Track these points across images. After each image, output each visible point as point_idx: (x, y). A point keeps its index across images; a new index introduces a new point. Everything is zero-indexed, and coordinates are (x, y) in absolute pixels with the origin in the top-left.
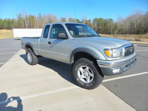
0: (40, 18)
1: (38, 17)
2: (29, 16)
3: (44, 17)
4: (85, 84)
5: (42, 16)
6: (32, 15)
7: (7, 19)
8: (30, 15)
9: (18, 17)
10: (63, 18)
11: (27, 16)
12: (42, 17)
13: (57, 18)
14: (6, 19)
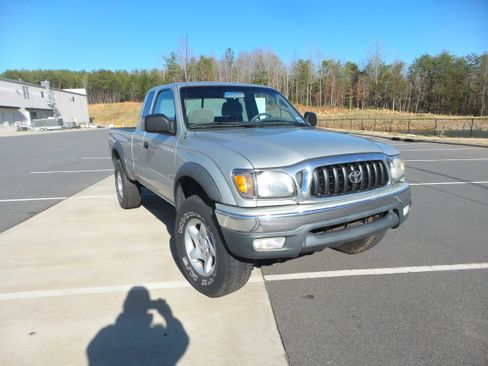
0: (230, 63)
1: (222, 62)
2: (198, 59)
3: (240, 61)
4: (200, 278)
5: (236, 57)
6: (207, 56)
7: (140, 71)
8: (202, 58)
9: (165, 63)
10: (301, 61)
11: (193, 59)
12: (234, 60)
13: (281, 63)
14: (136, 72)
